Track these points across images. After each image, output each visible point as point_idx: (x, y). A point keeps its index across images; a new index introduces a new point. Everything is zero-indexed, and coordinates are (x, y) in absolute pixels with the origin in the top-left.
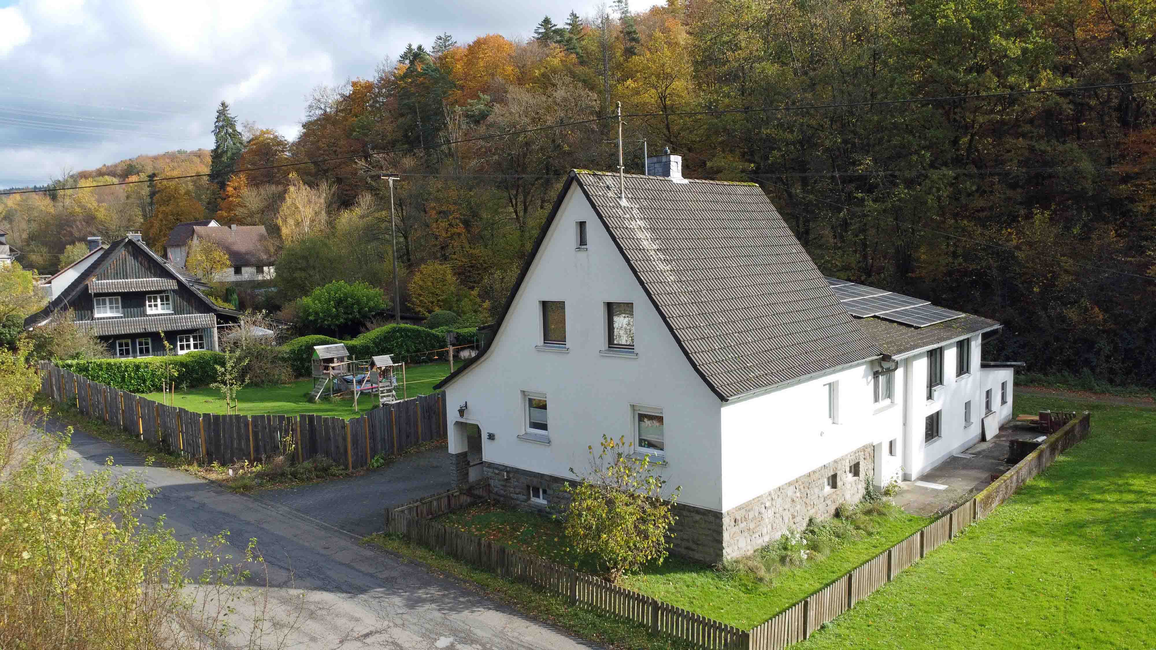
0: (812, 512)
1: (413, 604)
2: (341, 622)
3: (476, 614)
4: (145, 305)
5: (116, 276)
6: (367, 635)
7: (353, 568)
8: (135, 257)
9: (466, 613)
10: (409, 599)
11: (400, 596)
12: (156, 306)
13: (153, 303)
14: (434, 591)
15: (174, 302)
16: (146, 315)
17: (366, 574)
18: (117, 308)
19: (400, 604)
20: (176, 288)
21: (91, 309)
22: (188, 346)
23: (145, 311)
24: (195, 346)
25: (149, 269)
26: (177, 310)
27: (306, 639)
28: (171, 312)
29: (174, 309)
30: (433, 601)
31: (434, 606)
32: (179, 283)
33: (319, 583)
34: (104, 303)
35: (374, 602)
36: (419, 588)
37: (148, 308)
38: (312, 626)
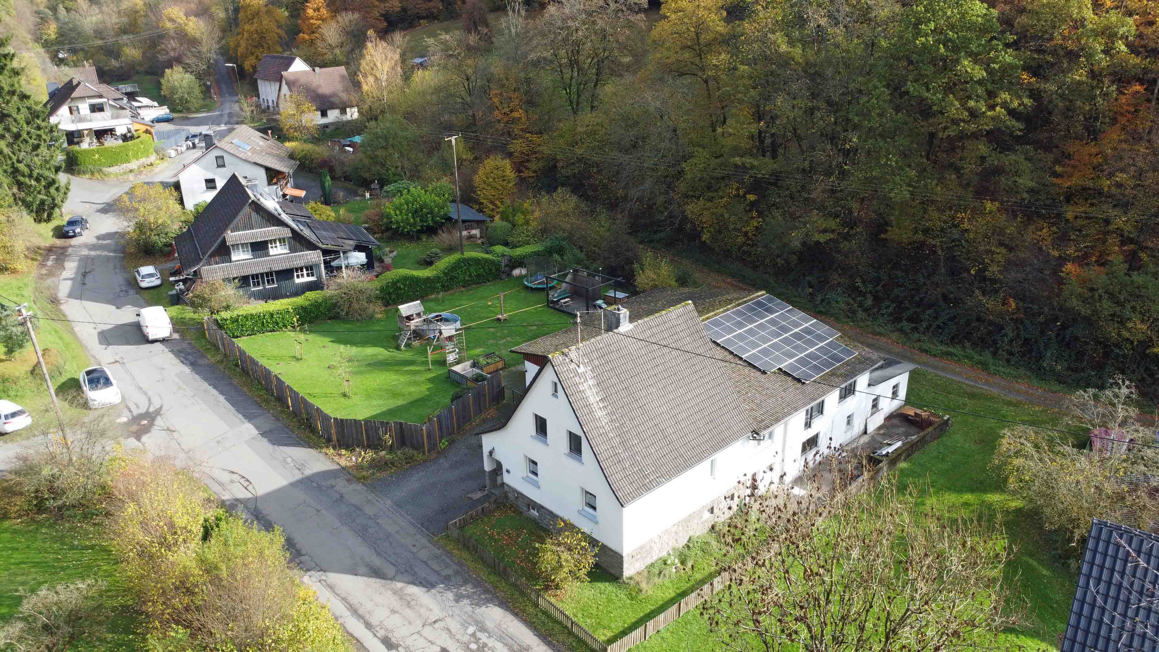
0: (691, 533)
1: (458, 598)
2: (423, 611)
3: (489, 609)
4: (268, 248)
5: (245, 228)
6: (435, 622)
7: (428, 565)
8: (258, 213)
9: (483, 608)
10: (456, 595)
11: (452, 592)
12: (276, 247)
13: (274, 245)
14: (469, 589)
15: (289, 243)
16: (269, 256)
17: (435, 571)
18: (248, 251)
19: (452, 599)
20: (291, 235)
21: (229, 254)
22: (302, 275)
23: (268, 253)
24: (308, 275)
25: (268, 220)
26: (292, 250)
27: (406, 623)
28: (287, 251)
29: (290, 249)
30: (468, 597)
31: (468, 601)
32: (293, 231)
33: (411, 578)
34: (238, 249)
35: (439, 596)
36: (462, 586)
37: (270, 249)
38: (408, 612)
